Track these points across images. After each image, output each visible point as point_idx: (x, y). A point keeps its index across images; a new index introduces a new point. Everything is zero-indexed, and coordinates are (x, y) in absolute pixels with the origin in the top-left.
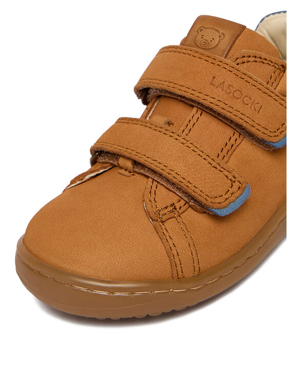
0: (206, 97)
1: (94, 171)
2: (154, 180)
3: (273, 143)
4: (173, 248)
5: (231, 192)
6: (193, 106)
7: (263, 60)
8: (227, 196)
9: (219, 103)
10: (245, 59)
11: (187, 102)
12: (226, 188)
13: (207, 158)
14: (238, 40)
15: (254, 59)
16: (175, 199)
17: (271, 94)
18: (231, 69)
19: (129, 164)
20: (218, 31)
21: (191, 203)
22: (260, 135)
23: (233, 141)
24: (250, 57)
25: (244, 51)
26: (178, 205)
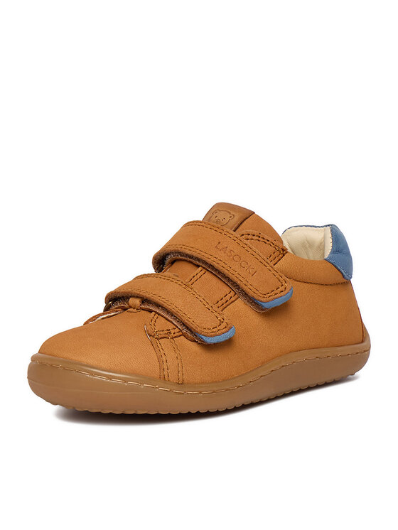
0: (210, 257)
1: (106, 314)
2: (156, 313)
3: (262, 301)
4: (163, 356)
5: (218, 328)
6: (198, 266)
7: (265, 241)
8: (214, 330)
9: (219, 262)
10: (250, 237)
11: (194, 262)
12: (215, 325)
13: (203, 300)
14: (245, 222)
15: (257, 238)
16: (170, 326)
17: (266, 264)
18: (235, 238)
19: (137, 302)
20: (229, 213)
21: (184, 331)
22: (251, 293)
23: (228, 297)
24: (254, 235)
25: (251, 231)
26: (172, 331)
